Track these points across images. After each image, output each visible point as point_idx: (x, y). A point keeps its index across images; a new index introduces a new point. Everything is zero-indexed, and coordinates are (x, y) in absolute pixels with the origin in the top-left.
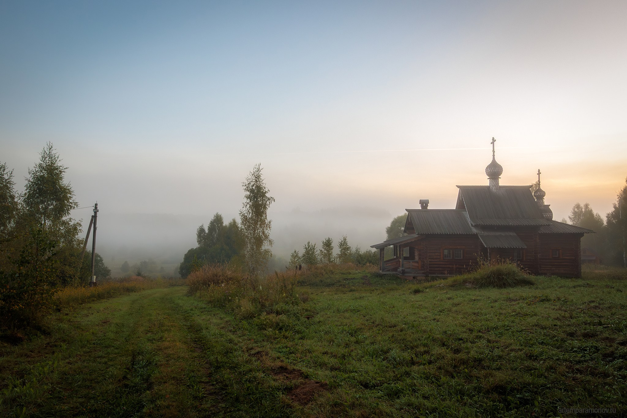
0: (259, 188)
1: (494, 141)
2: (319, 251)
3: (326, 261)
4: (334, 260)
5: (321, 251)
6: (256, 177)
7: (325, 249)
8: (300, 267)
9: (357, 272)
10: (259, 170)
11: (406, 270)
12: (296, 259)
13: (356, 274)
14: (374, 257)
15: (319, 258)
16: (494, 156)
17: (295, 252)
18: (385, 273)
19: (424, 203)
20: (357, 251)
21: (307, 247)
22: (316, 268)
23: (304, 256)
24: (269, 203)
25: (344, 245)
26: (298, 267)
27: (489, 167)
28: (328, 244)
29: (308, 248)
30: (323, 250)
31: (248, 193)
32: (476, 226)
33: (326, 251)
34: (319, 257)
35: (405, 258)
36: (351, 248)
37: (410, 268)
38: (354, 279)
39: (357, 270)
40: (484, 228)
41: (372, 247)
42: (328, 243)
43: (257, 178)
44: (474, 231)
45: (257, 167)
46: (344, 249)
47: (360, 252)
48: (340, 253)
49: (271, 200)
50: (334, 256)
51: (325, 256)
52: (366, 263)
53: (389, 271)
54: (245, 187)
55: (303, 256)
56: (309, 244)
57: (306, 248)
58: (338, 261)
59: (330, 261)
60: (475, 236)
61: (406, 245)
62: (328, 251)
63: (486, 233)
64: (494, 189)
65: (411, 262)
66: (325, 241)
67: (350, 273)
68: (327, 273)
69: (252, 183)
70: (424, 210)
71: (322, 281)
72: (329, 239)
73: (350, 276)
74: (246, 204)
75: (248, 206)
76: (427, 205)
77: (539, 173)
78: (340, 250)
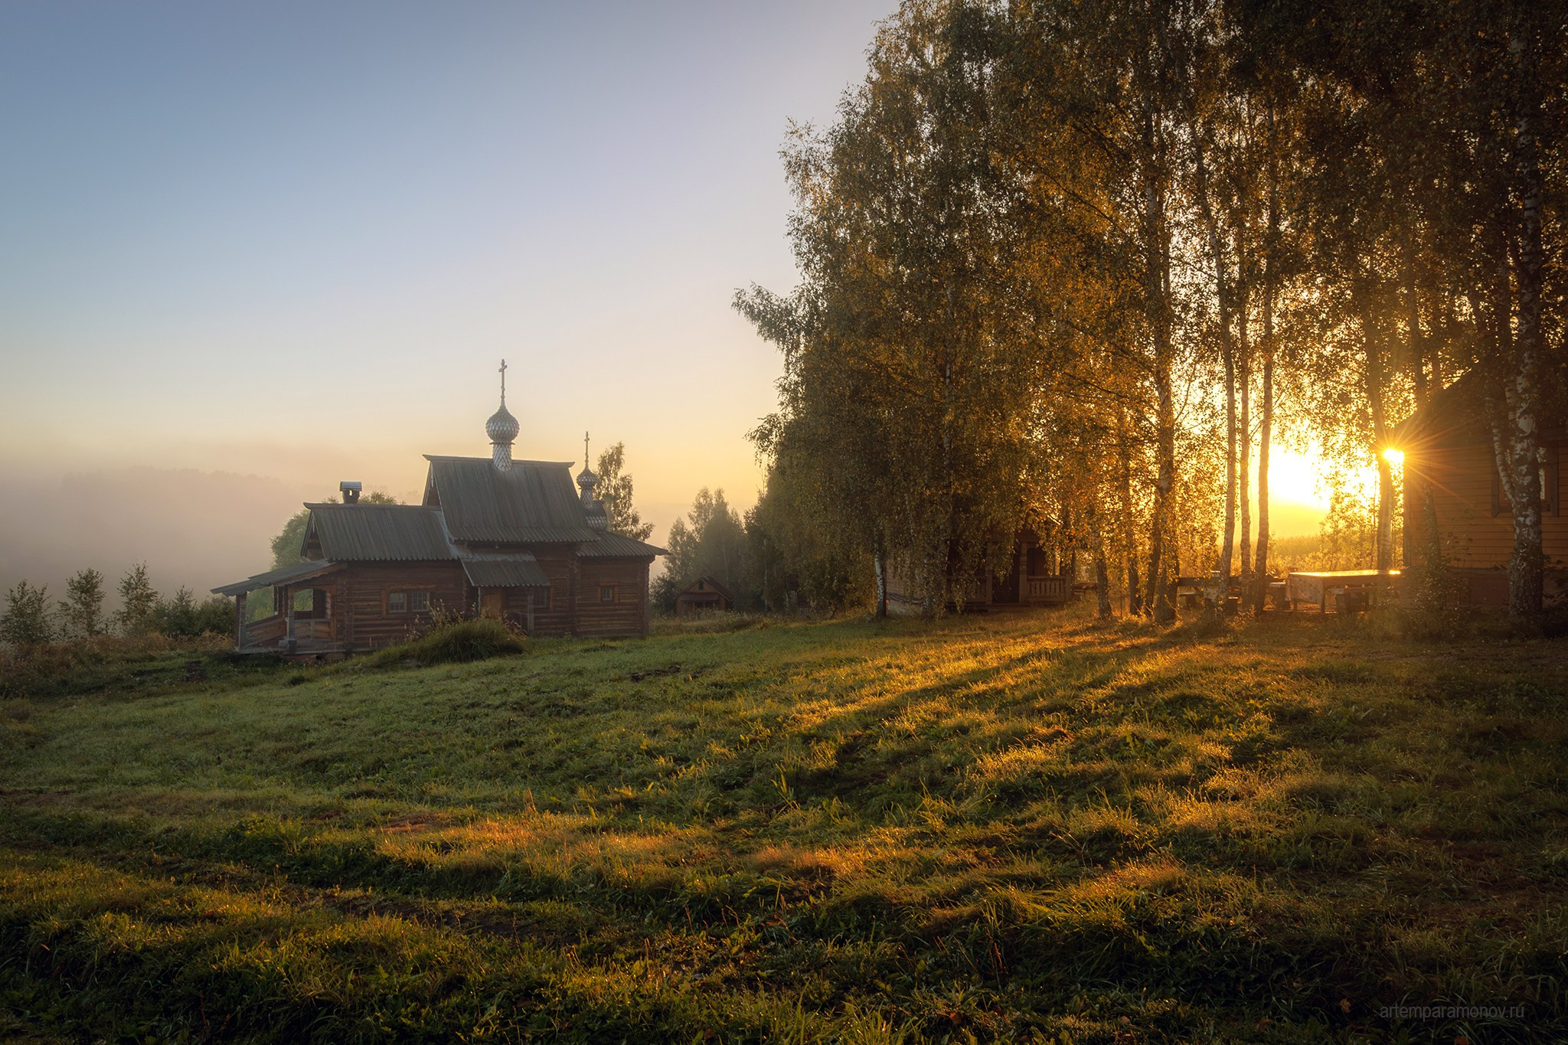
1: (504, 366)
2: (58, 606)
3: (80, 631)
4: (104, 626)
5: (64, 604)
7: (78, 600)
9: (172, 653)
11: (299, 642)
13: (171, 658)
14: (226, 614)
15: (56, 626)
16: (503, 397)
18: (247, 652)
19: (351, 491)
20: (181, 599)
21: (18, 596)
22: (51, 652)
23: (6, 620)
25: (137, 589)
27: (493, 420)
28: (86, 587)
29: (22, 598)
30: (70, 602)
32: (459, 543)
33: (79, 606)
34: (57, 622)
35: (301, 615)
36: (159, 597)
37: (309, 636)
38: (162, 670)
39: (172, 649)
40: (475, 546)
41: (215, 591)
42: (88, 582)
44: (455, 552)
46: (138, 598)
47: (192, 604)
48: (123, 609)
50: (105, 618)
51: (76, 617)
52: (202, 630)
53: (257, 646)
55: (4, 622)
56: (26, 588)
57: (14, 600)
58: (118, 632)
59: (92, 632)
60: (456, 564)
61: (301, 585)
62: (87, 605)
63: (477, 558)
64: (501, 467)
65: (312, 624)
66: (77, 578)
67: (152, 659)
68: (81, 662)
70: (348, 505)
71: (65, 683)
72: (91, 572)
73: (150, 666)
76: (356, 494)
77: (587, 440)
78: (125, 599)
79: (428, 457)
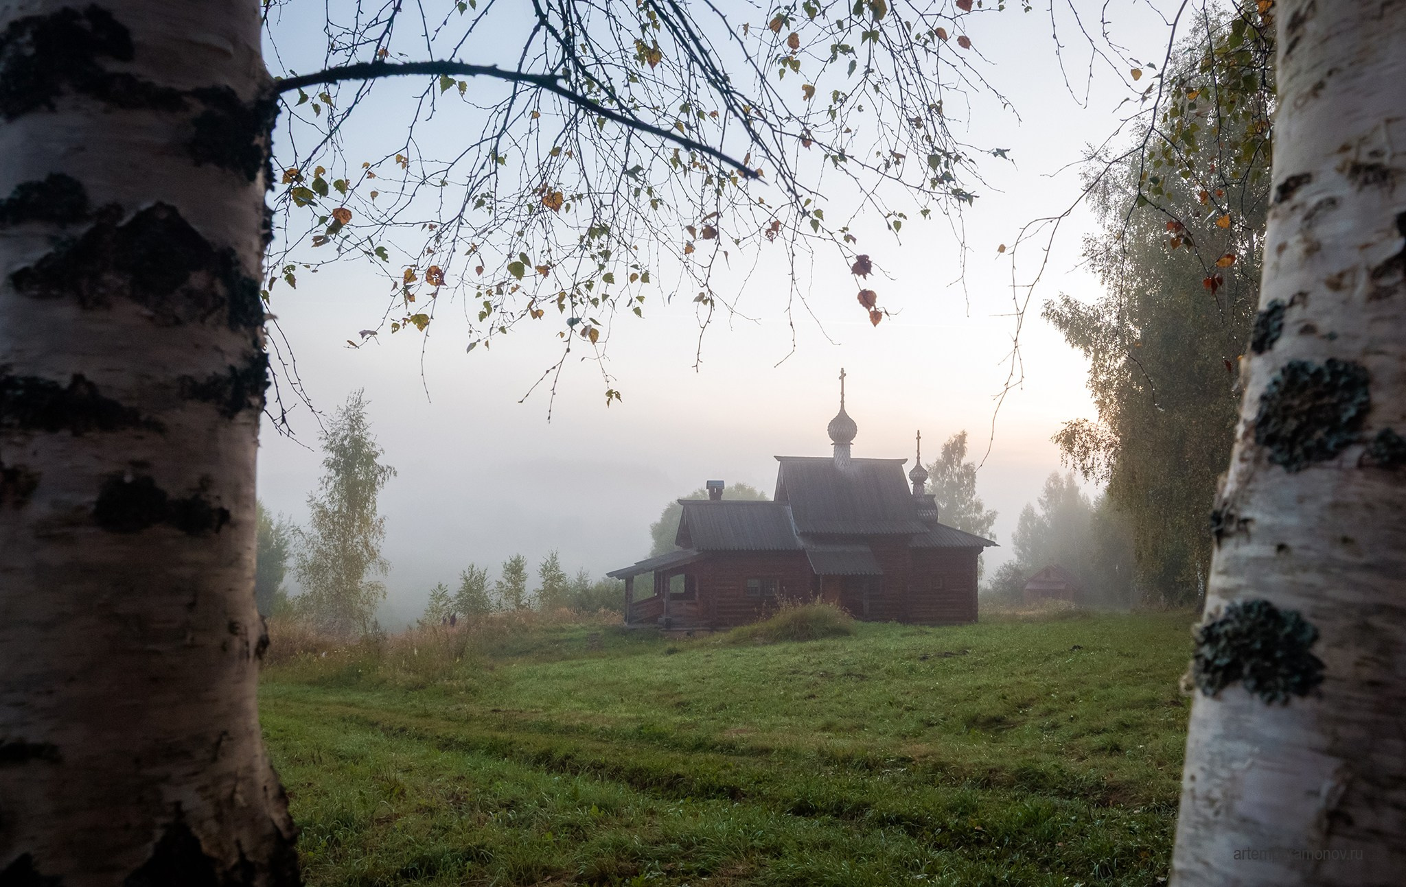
0: (358, 443)
1: (843, 375)
2: (495, 584)
3: (510, 605)
4: (527, 602)
5: (500, 583)
6: (352, 420)
7: (510, 580)
8: (453, 620)
9: (577, 626)
10: (359, 403)
11: (674, 621)
12: (441, 603)
13: (577, 630)
14: (617, 593)
15: (494, 599)
16: (842, 402)
17: (440, 586)
18: (633, 627)
19: (715, 488)
20: (580, 579)
21: (468, 576)
22: (491, 621)
23: (461, 594)
24: (384, 479)
25: (551, 572)
26: (449, 620)
27: (834, 423)
28: (515, 569)
29: (471, 577)
30: (504, 581)
31: (332, 455)
32: (804, 535)
33: (510, 585)
34: (494, 597)
35: (676, 596)
36: (567, 577)
37: (682, 615)
38: (570, 640)
39: (577, 623)
40: (818, 538)
41: (610, 575)
42: (517, 565)
43: (356, 421)
44: (801, 543)
45: (356, 396)
46: (552, 579)
47: (589, 583)
48: (541, 588)
49: (388, 472)
50: (528, 595)
51: (508, 594)
52: (599, 607)
53: (641, 622)
54: (325, 443)
55: (458, 596)
56: (474, 569)
57: (466, 579)
58: (536, 605)
59: (519, 606)
60: (801, 554)
61: (675, 571)
62: (515, 583)
63: (820, 548)
64: (840, 467)
65: (684, 604)
66: (509, 562)
67: (563, 630)
68: (514, 631)
69: (342, 434)
70: (715, 501)
71: (503, 647)
72: (519, 557)
73: (562, 636)
74: (326, 480)
75: (332, 484)
76: (720, 491)
77: (919, 438)
78: (543, 580)
79: (778, 458)
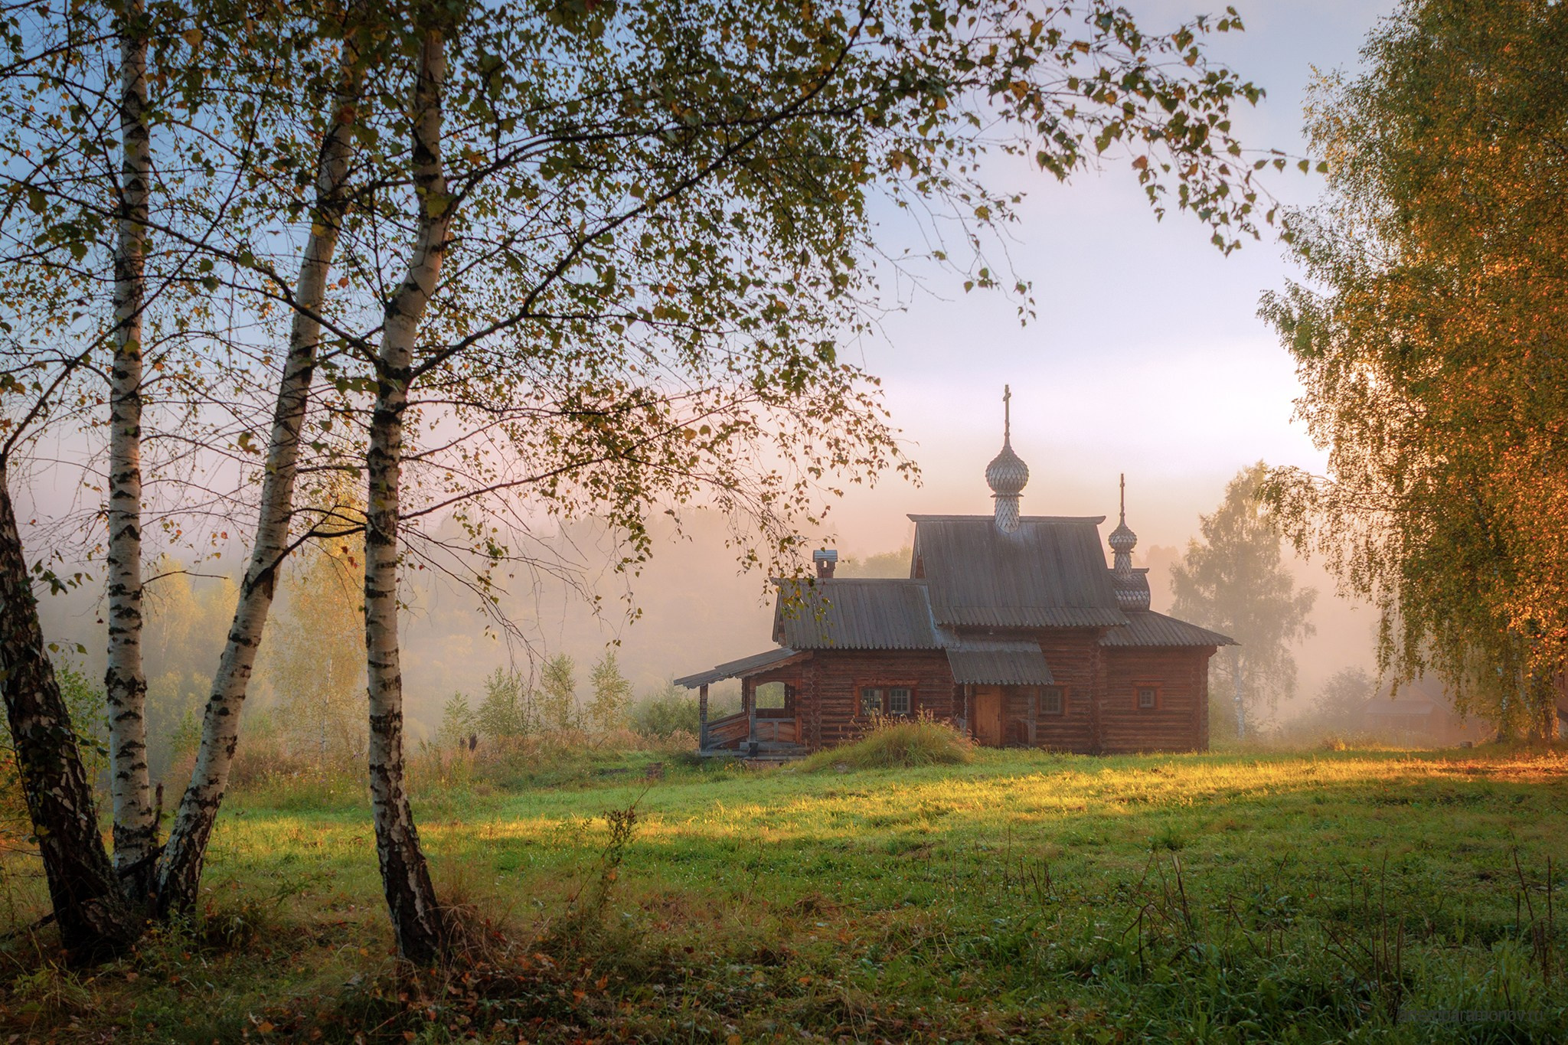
1: (1008, 395)
2: (531, 695)
3: (552, 723)
4: (576, 719)
5: (538, 693)
7: (551, 689)
8: (473, 743)
9: (639, 753)
11: (760, 745)
12: (460, 720)
13: (635, 758)
15: (531, 714)
16: (1007, 434)
17: (457, 697)
18: (708, 754)
19: (825, 561)
21: (495, 682)
22: (523, 745)
23: (485, 709)
25: (607, 679)
26: (468, 742)
27: (993, 466)
28: (558, 673)
29: (499, 685)
30: (544, 690)
32: (944, 627)
33: (551, 696)
34: (530, 712)
35: (769, 713)
36: (631, 686)
37: (771, 739)
38: (624, 770)
39: (639, 749)
40: (965, 631)
41: (677, 683)
42: (560, 668)
44: (940, 640)
46: (609, 688)
48: (594, 700)
50: (576, 710)
51: (549, 708)
53: (718, 748)
55: (483, 711)
56: (502, 674)
57: (491, 686)
58: (589, 726)
59: (564, 725)
60: (940, 654)
61: (771, 674)
62: (559, 694)
63: (966, 646)
64: (1004, 527)
65: (776, 724)
66: (550, 664)
67: (618, 758)
68: (549, 757)
70: (824, 579)
72: (563, 658)
73: (613, 765)
76: (831, 566)
77: (1123, 485)
78: (596, 689)
79: (912, 517)
